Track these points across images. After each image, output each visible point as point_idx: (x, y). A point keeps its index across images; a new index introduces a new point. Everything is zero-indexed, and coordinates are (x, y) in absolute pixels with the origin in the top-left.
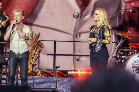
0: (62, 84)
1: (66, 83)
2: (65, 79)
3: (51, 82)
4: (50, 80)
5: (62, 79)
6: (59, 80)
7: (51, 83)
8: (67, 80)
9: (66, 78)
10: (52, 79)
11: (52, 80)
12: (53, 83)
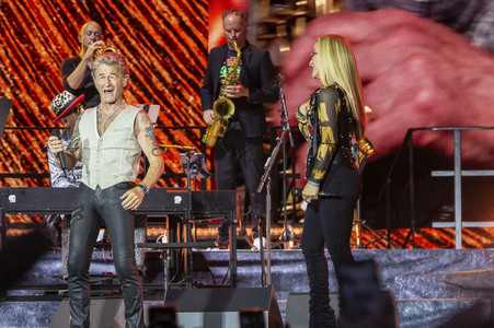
0: (432, 271)
1: (446, 266)
2: (443, 253)
3: (394, 265)
4: (390, 259)
5: (431, 253)
6: (423, 256)
7: (396, 267)
8: (449, 256)
9: (447, 251)
10: (399, 255)
11: (396, 259)
12: (401, 270)
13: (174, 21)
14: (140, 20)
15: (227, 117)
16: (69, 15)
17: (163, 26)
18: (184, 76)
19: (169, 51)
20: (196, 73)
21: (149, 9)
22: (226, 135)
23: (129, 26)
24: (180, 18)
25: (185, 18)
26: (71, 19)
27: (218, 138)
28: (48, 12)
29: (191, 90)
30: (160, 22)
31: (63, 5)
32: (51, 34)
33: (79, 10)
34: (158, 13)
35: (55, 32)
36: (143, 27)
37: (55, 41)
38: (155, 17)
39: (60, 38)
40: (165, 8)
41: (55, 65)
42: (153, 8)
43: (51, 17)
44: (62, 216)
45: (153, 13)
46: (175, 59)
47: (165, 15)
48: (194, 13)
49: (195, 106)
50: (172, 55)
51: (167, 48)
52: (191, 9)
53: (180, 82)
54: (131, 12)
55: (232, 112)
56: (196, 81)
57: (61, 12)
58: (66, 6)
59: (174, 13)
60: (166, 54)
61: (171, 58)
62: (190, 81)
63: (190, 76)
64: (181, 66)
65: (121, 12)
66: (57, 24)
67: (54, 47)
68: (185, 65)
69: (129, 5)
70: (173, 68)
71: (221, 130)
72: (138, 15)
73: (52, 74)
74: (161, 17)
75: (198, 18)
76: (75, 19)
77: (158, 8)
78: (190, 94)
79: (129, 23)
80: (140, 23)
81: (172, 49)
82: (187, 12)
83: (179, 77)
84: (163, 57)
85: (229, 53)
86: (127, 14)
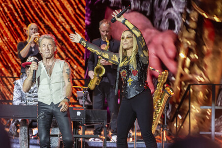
13: (67, 27)
14: (50, 26)
15: (101, 75)
16: (14, 22)
17: (62, 29)
18: (72, 55)
19: (64, 42)
20: (78, 54)
21: (55, 20)
22: (100, 84)
23: (44, 29)
24: (70, 26)
25: (73, 26)
26: (15, 25)
27: (96, 86)
28: (3, 21)
29: (75, 62)
30: (61, 27)
31: (11, 17)
32: (5, 32)
33: (19, 20)
34: (59, 23)
35: (7, 30)
36: (51, 29)
37: (7, 36)
38: (58, 25)
39: (9, 34)
40: (63, 20)
41: (6, 47)
42: (57, 20)
43: (5, 23)
44: (20, 120)
45: (57, 23)
46: (67, 46)
47: (63, 24)
48: (78, 23)
49: (77, 70)
50: (66, 44)
51: (63, 40)
52: (77, 21)
53: (69, 58)
54: (46, 21)
55: (104, 73)
56: (78, 58)
57: (10, 21)
58: (13, 18)
59: (68, 23)
60: (63, 44)
61: (65, 46)
62: (75, 58)
63: (75, 55)
64: (70, 50)
65: (41, 21)
66: (8, 27)
67: (6, 38)
68: (72, 49)
69: (45, 18)
70: (66, 51)
71: (98, 81)
72: (49, 23)
73: (4, 52)
74: (61, 25)
75: (80, 26)
76: (17, 24)
77: (59, 20)
78: (75, 64)
79: (45, 27)
80: (50, 27)
81: (66, 41)
82: (75, 23)
83: (70, 56)
84: (61, 45)
85: (102, 43)
86: (44, 23)
